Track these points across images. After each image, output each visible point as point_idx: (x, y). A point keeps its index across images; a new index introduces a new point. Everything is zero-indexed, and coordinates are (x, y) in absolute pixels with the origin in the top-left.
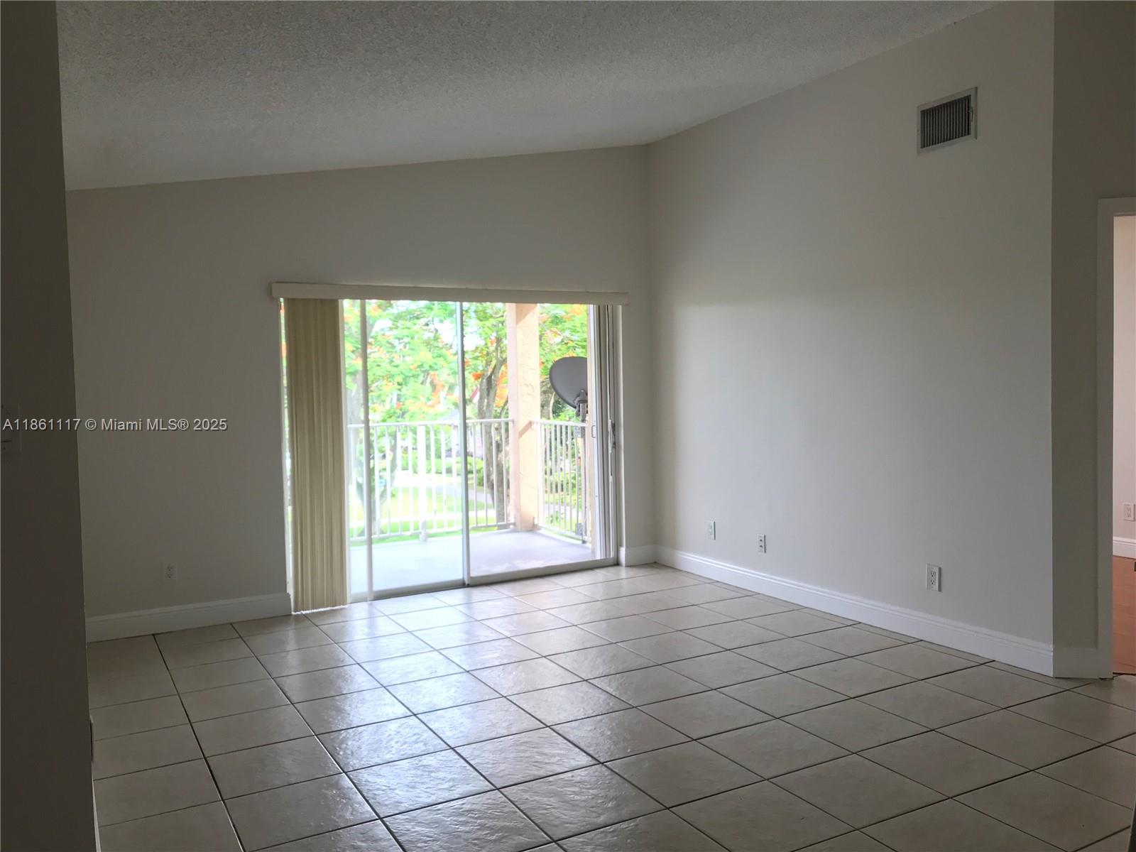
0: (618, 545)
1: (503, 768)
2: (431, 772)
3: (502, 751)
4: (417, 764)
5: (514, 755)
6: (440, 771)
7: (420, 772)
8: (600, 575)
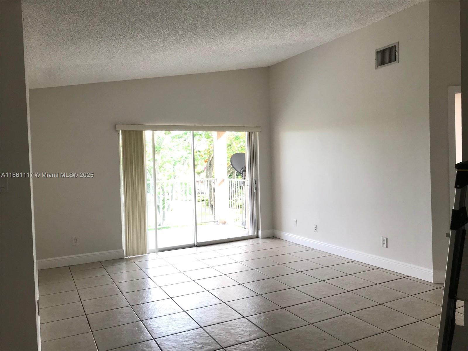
0: (258, 229)
1: (204, 319)
2: (176, 321)
3: (205, 312)
4: (170, 317)
5: (210, 314)
6: (179, 320)
7: (172, 321)
8: (250, 242)
